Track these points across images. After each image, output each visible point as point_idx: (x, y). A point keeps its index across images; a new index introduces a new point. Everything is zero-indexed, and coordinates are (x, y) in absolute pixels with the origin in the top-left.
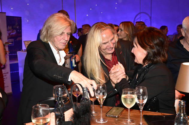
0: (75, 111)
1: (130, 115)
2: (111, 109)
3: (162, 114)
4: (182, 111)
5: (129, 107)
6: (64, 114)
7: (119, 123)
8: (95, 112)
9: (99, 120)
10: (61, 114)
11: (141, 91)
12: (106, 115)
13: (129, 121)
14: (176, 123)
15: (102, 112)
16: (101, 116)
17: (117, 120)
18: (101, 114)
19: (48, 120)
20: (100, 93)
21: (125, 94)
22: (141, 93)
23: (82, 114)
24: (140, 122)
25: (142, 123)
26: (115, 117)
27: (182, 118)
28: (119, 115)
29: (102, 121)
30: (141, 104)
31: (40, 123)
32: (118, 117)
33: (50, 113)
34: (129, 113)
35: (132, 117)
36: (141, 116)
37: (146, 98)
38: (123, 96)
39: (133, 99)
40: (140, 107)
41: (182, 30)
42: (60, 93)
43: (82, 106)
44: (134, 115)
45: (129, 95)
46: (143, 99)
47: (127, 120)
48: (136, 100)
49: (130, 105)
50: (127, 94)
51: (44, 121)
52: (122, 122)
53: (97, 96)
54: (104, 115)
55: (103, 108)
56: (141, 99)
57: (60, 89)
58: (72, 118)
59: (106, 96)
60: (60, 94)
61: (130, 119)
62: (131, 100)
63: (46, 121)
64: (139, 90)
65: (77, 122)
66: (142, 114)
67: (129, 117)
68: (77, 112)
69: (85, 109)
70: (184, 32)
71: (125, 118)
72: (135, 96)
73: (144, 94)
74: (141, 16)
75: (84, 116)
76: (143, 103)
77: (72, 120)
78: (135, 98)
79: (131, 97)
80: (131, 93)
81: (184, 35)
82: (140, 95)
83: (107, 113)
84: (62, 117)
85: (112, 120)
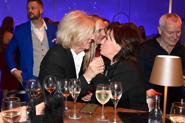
0: (46, 104)
1: (105, 112)
2: (85, 105)
3: (137, 112)
4: (156, 106)
5: (103, 103)
6: (35, 108)
7: (93, 119)
8: (68, 109)
9: (72, 116)
10: (32, 107)
11: (116, 86)
12: (80, 111)
13: (103, 117)
14: (150, 119)
15: (76, 108)
16: (75, 112)
17: (91, 116)
18: (75, 111)
19: (19, 114)
20: (74, 88)
21: (99, 89)
22: (116, 88)
23: (54, 108)
24: (114, 119)
25: (116, 120)
26: (89, 114)
27: (156, 114)
28: (93, 112)
29: (75, 117)
30: (116, 99)
31: (10, 116)
32: (92, 114)
33: (20, 107)
34: (103, 110)
35: (106, 113)
36: (115, 113)
37: (120, 94)
38: (97, 92)
39: (107, 95)
40: (115, 103)
41: (159, 27)
42: (32, 86)
43: (54, 100)
44: (108, 112)
45: (103, 91)
46: (118, 95)
47: (101, 117)
48: (111, 96)
49: (104, 101)
50: (101, 90)
51: (15, 115)
52: (96, 119)
53: (71, 91)
54: (77, 111)
55: (77, 104)
56: (116, 95)
57: (33, 83)
58: (44, 111)
59: (80, 91)
60: (32, 88)
61: (104, 115)
62: (105, 96)
63: (16, 114)
64: (114, 86)
65: (48, 116)
66: (116, 110)
67: (103, 114)
68: (49, 106)
69: (57, 103)
70: (160, 30)
71: (99, 114)
72: (109, 92)
73: (118, 90)
74: (119, 16)
75: (56, 110)
76: (118, 99)
77: (43, 113)
78: (110, 94)
79: (106, 92)
80: (105, 89)
81: (160, 33)
82: (115, 91)
83: (81, 109)
84: (33, 111)
85: (86, 117)
